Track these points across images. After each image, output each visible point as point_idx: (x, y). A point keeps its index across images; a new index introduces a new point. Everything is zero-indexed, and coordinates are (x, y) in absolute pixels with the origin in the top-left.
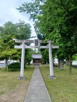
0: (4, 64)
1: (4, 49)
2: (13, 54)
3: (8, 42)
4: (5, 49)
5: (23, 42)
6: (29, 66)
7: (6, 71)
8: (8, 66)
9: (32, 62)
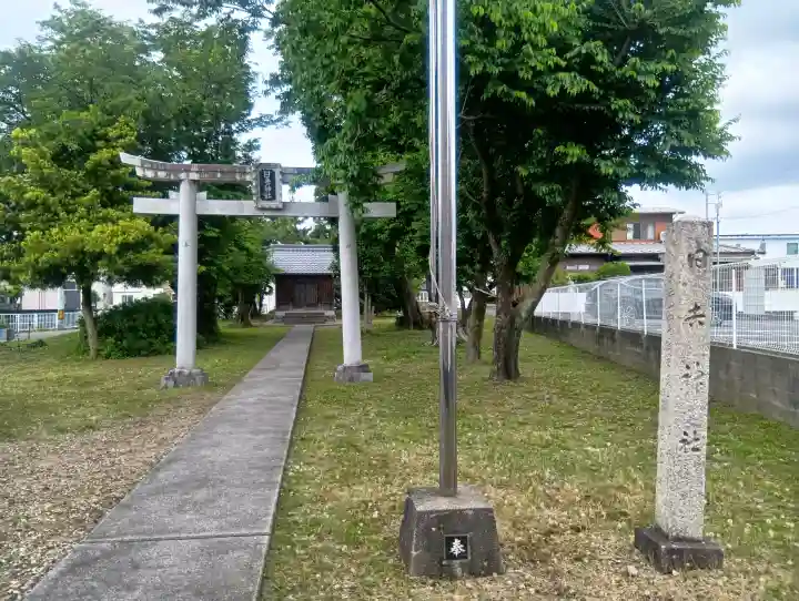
0: (56, 311)
1: (62, 214)
2: (125, 247)
3: (88, 165)
4: (68, 212)
5: (183, 176)
6: (248, 325)
7: (86, 351)
8: (96, 320)
9: (269, 303)
